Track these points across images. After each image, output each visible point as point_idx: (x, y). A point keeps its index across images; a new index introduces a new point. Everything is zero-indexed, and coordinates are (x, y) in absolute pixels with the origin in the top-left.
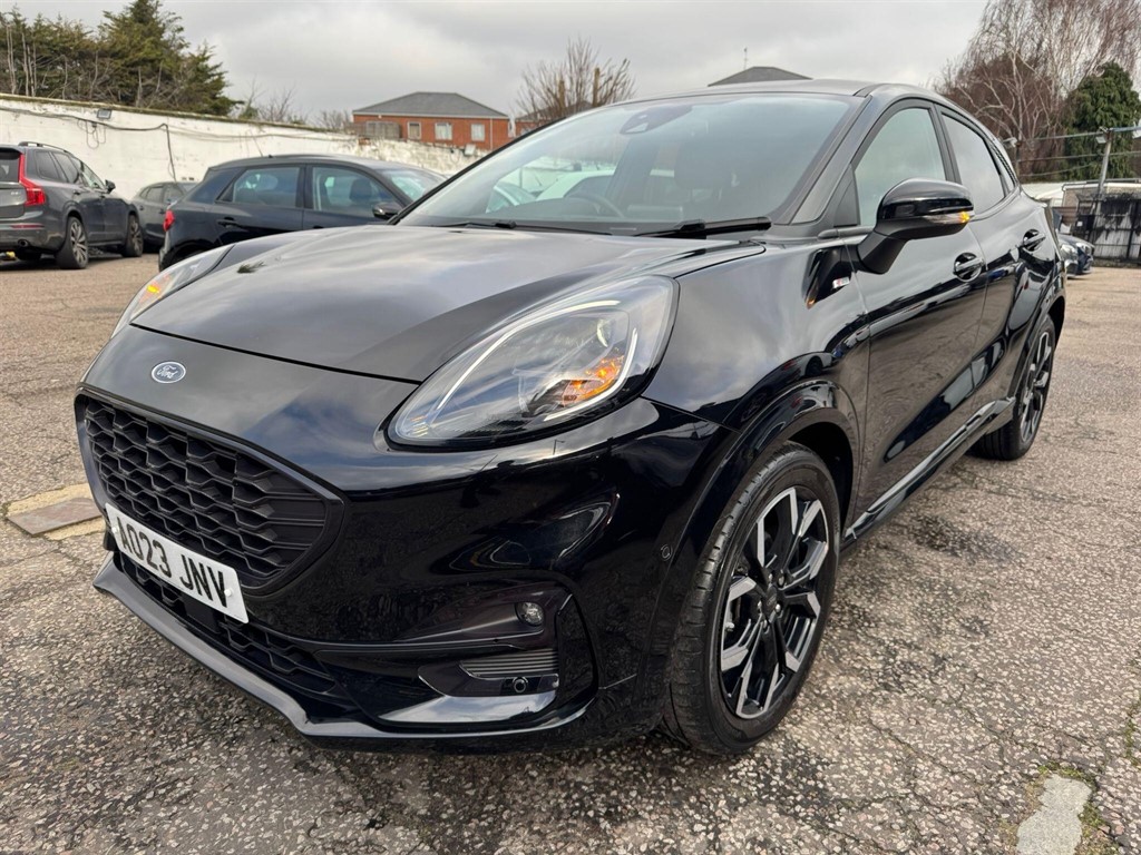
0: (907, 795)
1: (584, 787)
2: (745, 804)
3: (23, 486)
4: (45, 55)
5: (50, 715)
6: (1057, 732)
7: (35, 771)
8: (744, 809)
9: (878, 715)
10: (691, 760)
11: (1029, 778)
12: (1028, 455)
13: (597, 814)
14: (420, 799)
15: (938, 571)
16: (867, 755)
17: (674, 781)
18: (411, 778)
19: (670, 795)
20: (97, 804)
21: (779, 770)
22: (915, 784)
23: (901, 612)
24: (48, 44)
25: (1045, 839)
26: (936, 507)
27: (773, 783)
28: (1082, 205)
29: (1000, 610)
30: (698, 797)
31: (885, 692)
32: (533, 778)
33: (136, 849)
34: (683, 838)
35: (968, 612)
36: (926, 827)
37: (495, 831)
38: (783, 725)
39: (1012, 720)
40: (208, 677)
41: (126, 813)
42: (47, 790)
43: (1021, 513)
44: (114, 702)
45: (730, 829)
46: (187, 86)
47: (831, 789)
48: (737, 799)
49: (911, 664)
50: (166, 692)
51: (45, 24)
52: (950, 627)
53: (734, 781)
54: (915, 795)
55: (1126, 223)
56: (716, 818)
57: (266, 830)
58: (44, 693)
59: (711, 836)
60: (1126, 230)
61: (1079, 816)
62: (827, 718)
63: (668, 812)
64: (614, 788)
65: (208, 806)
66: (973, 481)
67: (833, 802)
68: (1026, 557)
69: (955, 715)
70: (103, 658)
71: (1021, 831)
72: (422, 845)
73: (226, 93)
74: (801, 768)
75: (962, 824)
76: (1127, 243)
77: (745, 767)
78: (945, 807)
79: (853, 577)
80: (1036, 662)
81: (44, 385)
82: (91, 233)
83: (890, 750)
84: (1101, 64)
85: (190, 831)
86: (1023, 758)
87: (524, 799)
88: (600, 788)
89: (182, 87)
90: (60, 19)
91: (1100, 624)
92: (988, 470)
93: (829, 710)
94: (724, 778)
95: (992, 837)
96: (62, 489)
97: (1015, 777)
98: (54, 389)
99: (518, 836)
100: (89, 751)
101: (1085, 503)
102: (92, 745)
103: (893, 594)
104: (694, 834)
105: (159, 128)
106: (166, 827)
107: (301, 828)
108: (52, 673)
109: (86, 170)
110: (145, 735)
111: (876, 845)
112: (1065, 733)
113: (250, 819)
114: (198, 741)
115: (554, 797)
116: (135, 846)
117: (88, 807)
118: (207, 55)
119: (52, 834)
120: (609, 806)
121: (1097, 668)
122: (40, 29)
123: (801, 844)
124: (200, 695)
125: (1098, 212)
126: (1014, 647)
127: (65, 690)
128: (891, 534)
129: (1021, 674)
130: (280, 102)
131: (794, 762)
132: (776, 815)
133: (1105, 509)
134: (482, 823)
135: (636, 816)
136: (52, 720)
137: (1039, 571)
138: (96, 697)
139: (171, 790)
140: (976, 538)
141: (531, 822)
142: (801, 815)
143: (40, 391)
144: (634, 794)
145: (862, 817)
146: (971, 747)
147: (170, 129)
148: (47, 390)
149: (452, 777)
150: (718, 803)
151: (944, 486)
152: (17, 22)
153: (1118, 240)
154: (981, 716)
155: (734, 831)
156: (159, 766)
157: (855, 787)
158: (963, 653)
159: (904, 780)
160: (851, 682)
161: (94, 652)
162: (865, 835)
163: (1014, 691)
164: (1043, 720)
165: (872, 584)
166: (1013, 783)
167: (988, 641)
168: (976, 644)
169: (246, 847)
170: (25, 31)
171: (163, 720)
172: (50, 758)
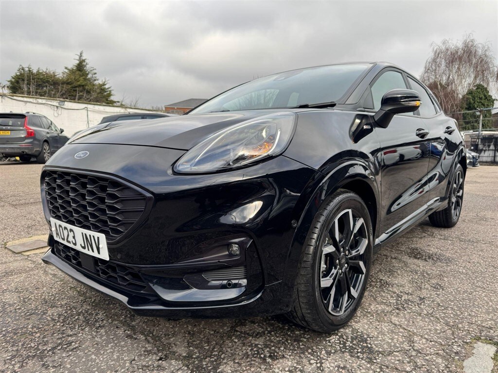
0: (410, 349)
1: (259, 346)
2: (334, 353)
3: (14, 236)
4: (39, 83)
5: (17, 318)
6: (478, 326)
7: (8, 339)
8: (334, 355)
9: (395, 319)
10: (309, 336)
11: (467, 343)
12: (456, 226)
13: (265, 356)
14: (183, 350)
15: (419, 266)
16: (391, 334)
17: (301, 344)
18: (180, 342)
19: (299, 349)
20: (35, 351)
21: (350, 340)
22: (414, 346)
23: (403, 281)
24: (41, 79)
25: (476, 367)
26: (417, 244)
27: (347, 345)
28: (473, 140)
29: (448, 281)
30: (312, 350)
31: (397, 311)
32: (236, 342)
33: (51, 368)
34: (305, 365)
35: (434, 281)
36: (419, 362)
37: (218, 362)
38: (351, 323)
39: (457, 321)
40: (90, 304)
41: (48, 354)
42: (13, 346)
43: (455, 246)
44: (46, 313)
45: (327, 362)
46: (96, 95)
47: (374, 347)
48: (331, 351)
49: (409, 300)
50: (70, 310)
51: (41, 71)
52: (426, 287)
53: (328, 344)
54: (414, 349)
55: (492, 147)
56: (321, 358)
57: (112, 361)
58: (16, 310)
59: (319, 365)
60: (492, 150)
61: (492, 358)
62: (371, 320)
63: (298, 355)
64: (273, 346)
65: (86, 352)
66: (432, 235)
67: (375, 352)
68: (458, 261)
69: (431, 319)
70: (43, 297)
71: (465, 364)
72: (183, 367)
73: (112, 98)
74: (360, 339)
75: (437, 360)
76: (493, 156)
77: (334, 339)
78: (428, 354)
79: (381, 269)
80: (466, 300)
81: (27, 202)
82: (52, 149)
83: (401, 332)
84: (475, 84)
85: (77, 361)
86: (463, 335)
87: (232, 350)
88: (266, 346)
89: (95, 96)
90: (47, 69)
91: (495, 286)
92: (439, 231)
93: (372, 317)
94: (324, 343)
95: (451, 366)
96: (31, 237)
97: (460, 343)
98: (32, 203)
99: (228, 364)
100: (34, 331)
101: (483, 242)
102: (35, 329)
103: (399, 275)
104: (311, 364)
105: (84, 109)
106: (66, 360)
107: (128, 360)
108: (20, 302)
109: (53, 125)
110: (59, 325)
111: (397, 369)
112: (482, 326)
113: (105, 357)
114: (83, 328)
115: (245, 349)
116: (51, 367)
117: (31, 352)
118: (106, 83)
119: (13, 362)
120: (271, 353)
121: (495, 302)
122: (38, 73)
123: (361, 368)
124: (85, 311)
125: (480, 143)
126: (456, 294)
127: (25, 309)
128: (397, 253)
129: (460, 304)
130: (134, 102)
131: (357, 337)
132: (349, 357)
133: (493, 245)
134: (212, 359)
135: (283, 357)
136: (18, 320)
137: (465, 267)
138: (38, 311)
139: (69, 346)
140: (435, 255)
141: (235, 359)
142: (360, 357)
143: (25, 204)
144: (282, 349)
145: (389, 358)
146: (438, 331)
147: (88, 109)
148: (28, 203)
149: (198, 342)
150: (321, 352)
151: (420, 237)
152: (30, 71)
153: (490, 154)
154: (442, 319)
155: (330, 363)
156: (65, 337)
157: (385, 346)
158: (432, 296)
159: (408, 344)
160: (382, 307)
161: (39, 295)
162: (391, 365)
163: (457, 310)
164: (472, 321)
165: (390, 272)
166: (460, 345)
167: (444, 292)
168: (438, 293)
169: (102, 368)
170: (32, 74)
171: (68, 320)
172: (15, 334)
